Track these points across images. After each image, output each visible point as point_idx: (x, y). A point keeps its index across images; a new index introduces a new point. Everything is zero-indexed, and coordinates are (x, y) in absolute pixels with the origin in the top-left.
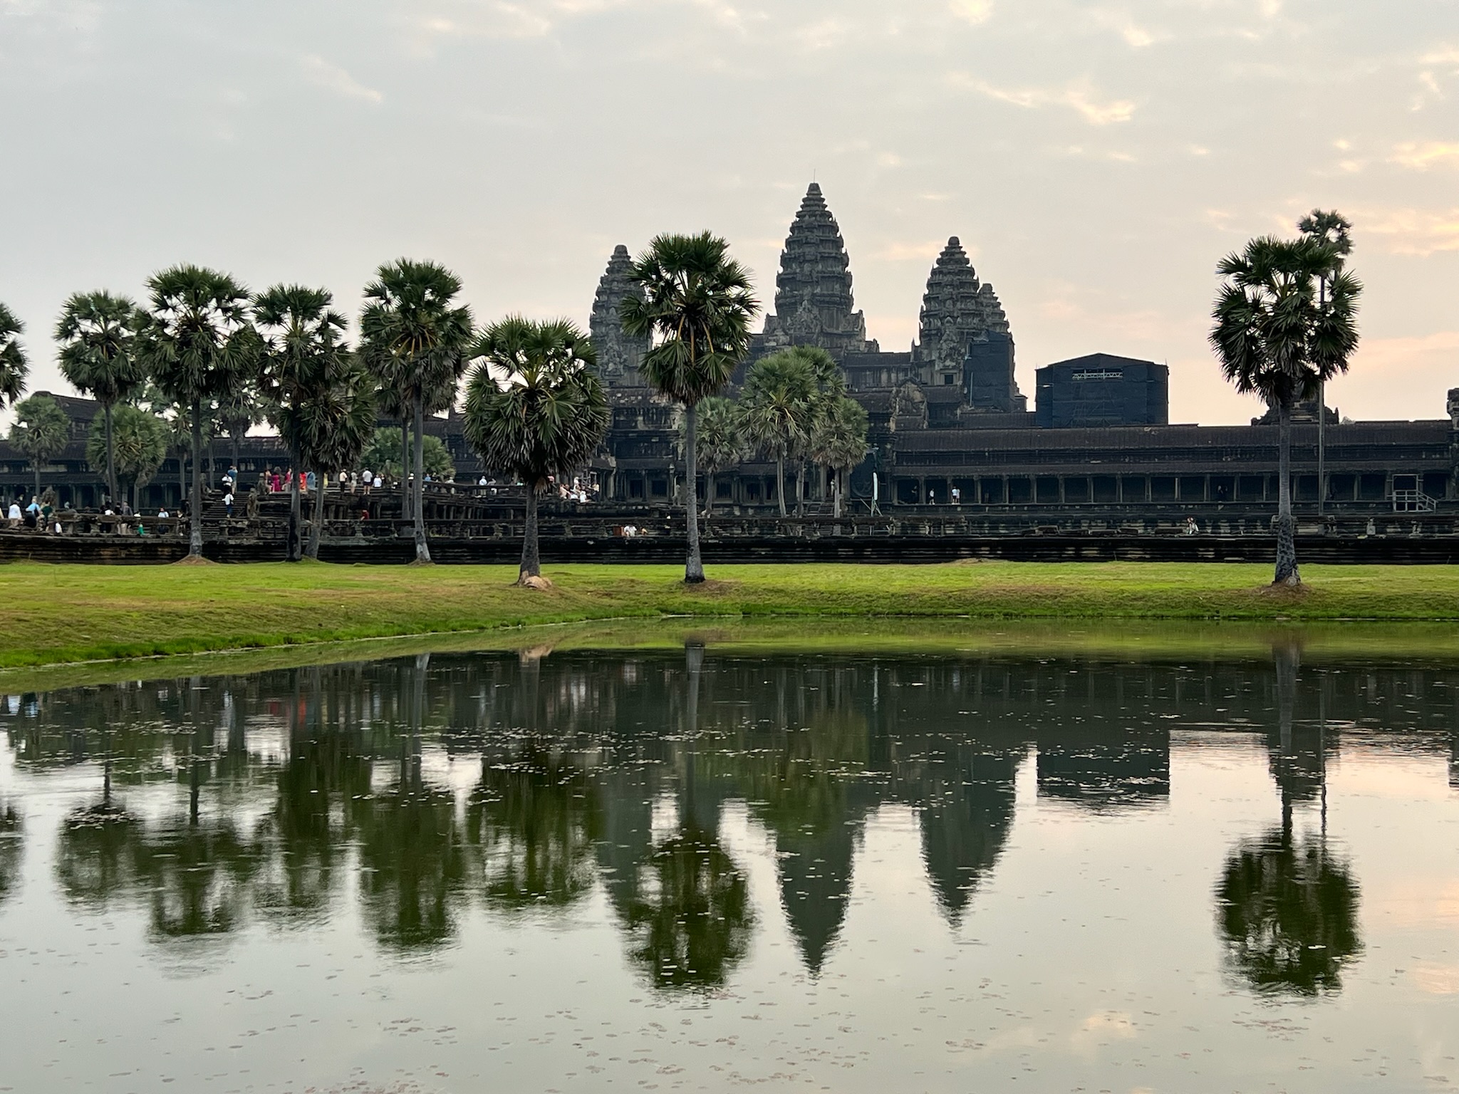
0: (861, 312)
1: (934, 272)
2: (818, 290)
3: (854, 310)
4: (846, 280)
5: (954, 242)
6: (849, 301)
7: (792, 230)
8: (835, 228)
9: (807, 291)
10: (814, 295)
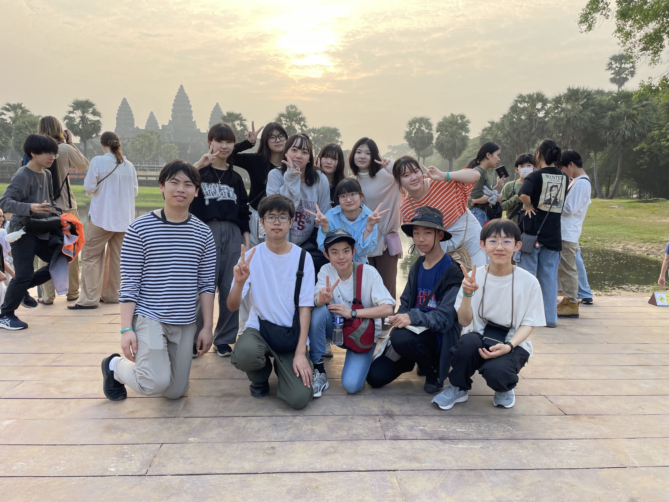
0: (195, 121)
1: (212, 112)
2: (183, 114)
3: (193, 120)
4: (191, 112)
5: (217, 104)
6: (192, 118)
7: (175, 97)
8: (187, 97)
9: (180, 114)
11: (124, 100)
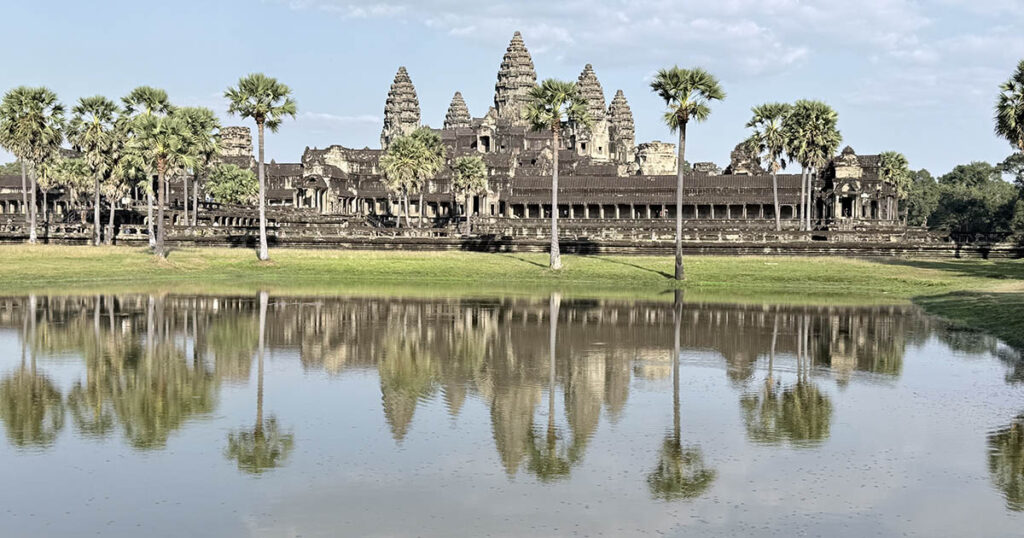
2: (517, 93)
5: (588, 68)
7: (504, 58)
8: (529, 57)
9: (510, 93)
10: (515, 96)
11: (402, 70)
